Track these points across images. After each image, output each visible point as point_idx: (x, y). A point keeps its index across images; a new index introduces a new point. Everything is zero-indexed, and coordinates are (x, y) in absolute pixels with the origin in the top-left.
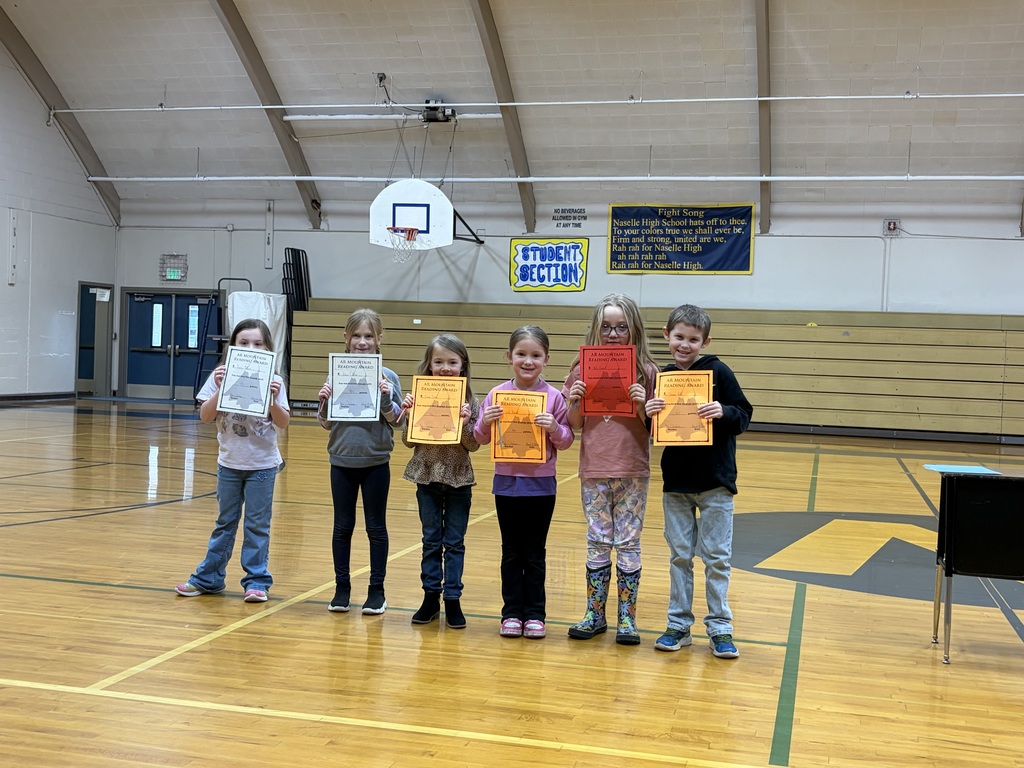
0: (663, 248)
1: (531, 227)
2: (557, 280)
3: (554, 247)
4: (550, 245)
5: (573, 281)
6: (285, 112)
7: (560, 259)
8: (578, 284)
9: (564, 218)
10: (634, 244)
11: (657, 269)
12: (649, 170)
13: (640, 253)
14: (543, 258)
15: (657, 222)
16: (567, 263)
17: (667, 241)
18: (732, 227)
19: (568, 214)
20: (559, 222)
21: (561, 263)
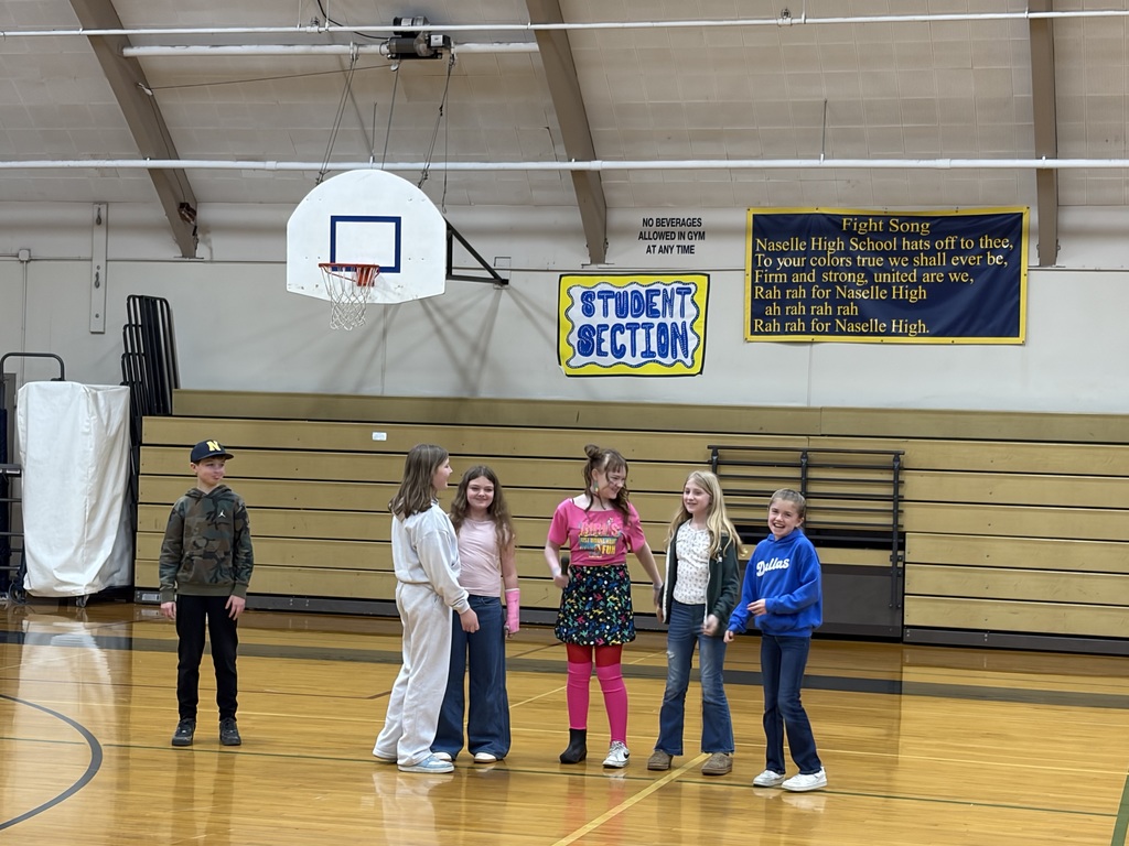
0: (853, 294)
1: (598, 254)
2: (648, 353)
3: (643, 291)
4: (635, 287)
5: (680, 356)
6: (127, 41)
7: (655, 314)
8: (688, 361)
9: (661, 236)
10: (796, 286)
11: (842, 333)
12: (822, 145)
13: (808, 302)
14: (621, 312)
15: (841, 243)
16: (668, 321)
17: (860, 279)
18: (984, 253)
19: (670, 229)
20: (652, 242)
21: (656, 321)
